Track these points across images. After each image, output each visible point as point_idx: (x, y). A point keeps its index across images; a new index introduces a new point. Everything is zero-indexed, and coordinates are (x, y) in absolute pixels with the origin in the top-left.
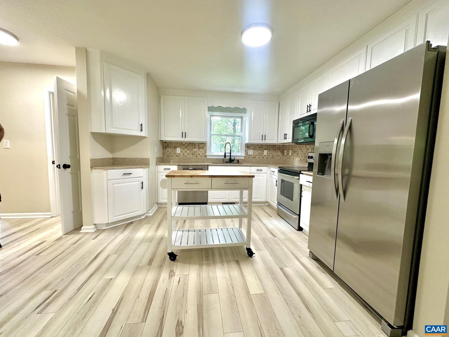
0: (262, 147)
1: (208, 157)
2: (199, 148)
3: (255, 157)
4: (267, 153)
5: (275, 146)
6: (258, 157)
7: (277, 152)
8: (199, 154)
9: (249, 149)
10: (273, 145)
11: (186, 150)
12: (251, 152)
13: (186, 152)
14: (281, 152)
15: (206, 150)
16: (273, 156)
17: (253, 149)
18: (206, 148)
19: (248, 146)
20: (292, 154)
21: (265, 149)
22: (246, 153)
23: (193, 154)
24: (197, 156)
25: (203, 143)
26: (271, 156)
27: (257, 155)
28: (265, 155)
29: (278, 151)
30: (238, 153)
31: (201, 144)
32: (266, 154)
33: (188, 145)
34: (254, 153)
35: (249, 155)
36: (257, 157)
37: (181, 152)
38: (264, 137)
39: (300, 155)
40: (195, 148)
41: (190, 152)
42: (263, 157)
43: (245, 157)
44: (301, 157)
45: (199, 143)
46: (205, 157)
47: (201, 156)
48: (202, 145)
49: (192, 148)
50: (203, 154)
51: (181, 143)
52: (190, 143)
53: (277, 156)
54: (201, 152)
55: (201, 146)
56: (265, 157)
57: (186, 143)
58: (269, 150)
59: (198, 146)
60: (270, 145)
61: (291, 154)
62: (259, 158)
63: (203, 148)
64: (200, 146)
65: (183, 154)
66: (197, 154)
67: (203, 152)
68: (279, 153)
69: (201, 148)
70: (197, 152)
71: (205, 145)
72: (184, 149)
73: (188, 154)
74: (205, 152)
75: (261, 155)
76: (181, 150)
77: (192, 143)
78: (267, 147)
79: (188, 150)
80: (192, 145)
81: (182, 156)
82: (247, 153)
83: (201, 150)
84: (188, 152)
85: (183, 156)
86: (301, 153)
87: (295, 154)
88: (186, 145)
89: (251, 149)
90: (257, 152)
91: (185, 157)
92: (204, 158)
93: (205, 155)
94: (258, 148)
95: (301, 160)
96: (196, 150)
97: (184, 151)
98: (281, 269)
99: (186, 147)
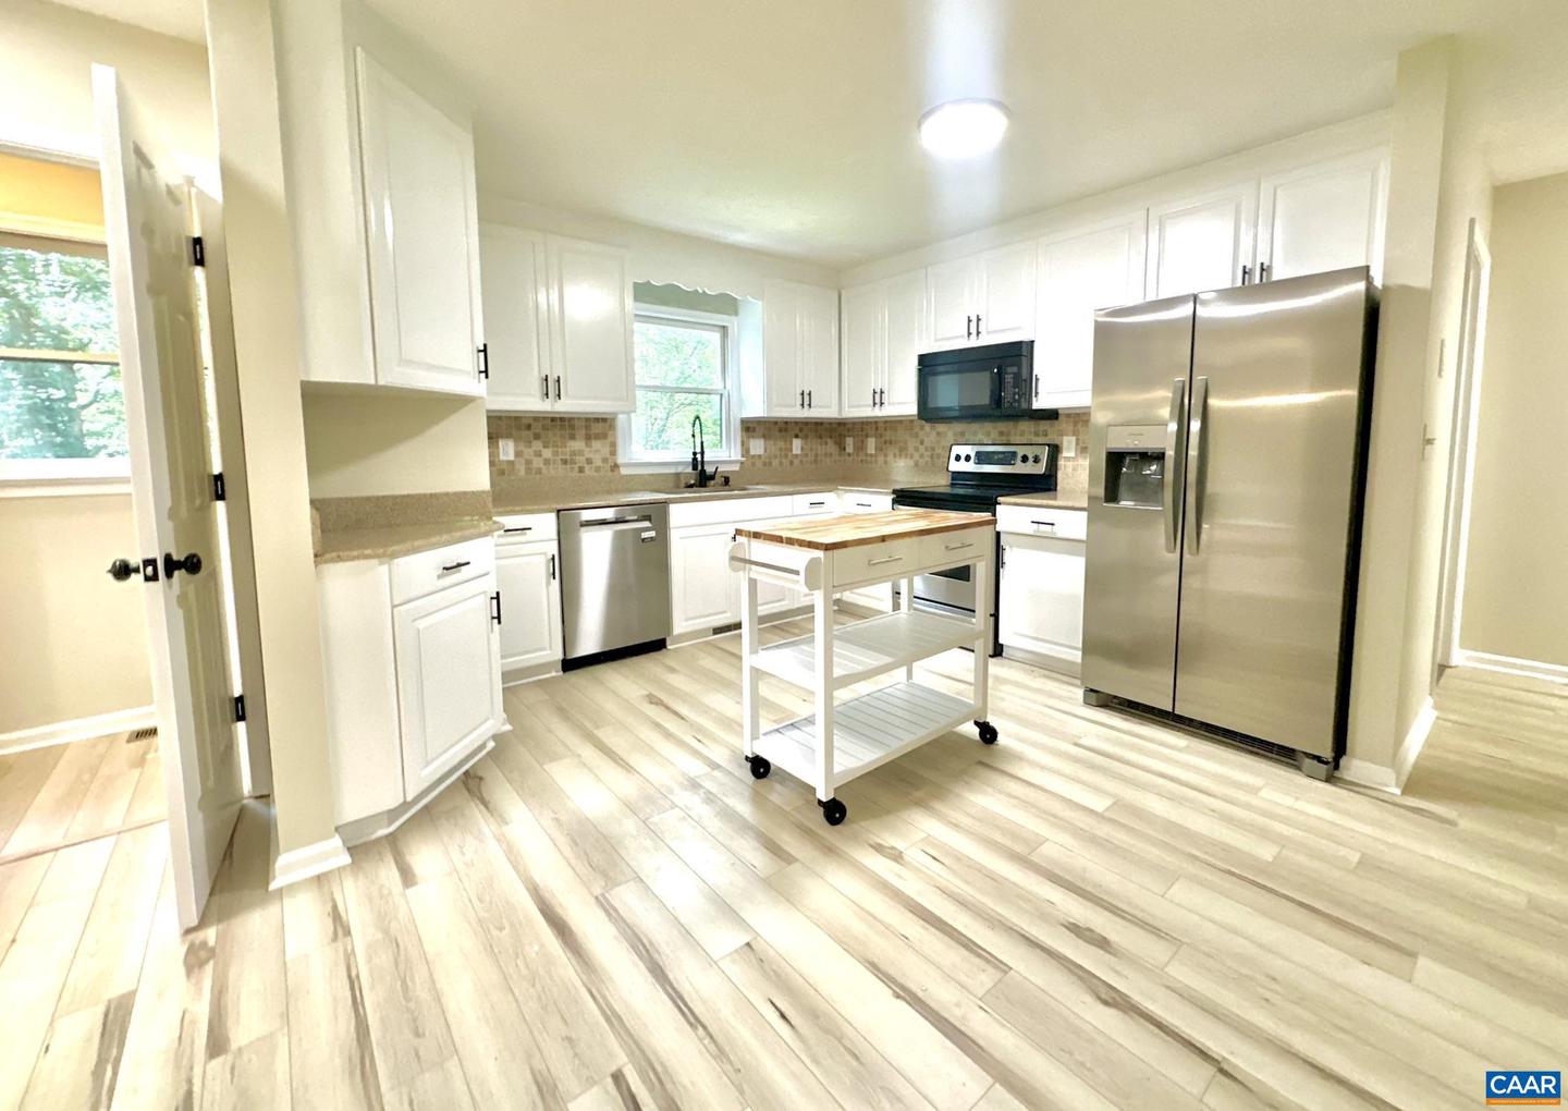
0: (786, 430)
1: (624, 471)
2: (588, 438)
3: (770, 463)
4: (802, 448)
5: (822, 424)
6: (777, 460)
7: (826, 444)
8: (589, 461)
9: (753, 437)
10: (816, 423)
11: (537, 445)
12: (757, 446)
13: (540, 456)
14: (836, 443)
15: (613, 445)
16: (816, 455)
17: (764, 437)
18: (615, 436)
19: (750, 427)
20: (879, 449)
21: (797, 436)
22: (746, 451)
23: (565, 462)
24: (581, 470)
25: (604, 420)
26: (811, 457)
27: (776, 457)
28: (797, 456)
29: (829, 440)
30: (723, 453)
31: (597, 420)
32: (799, 452)
33: (543, 426)
34: (765, 451)
35: (753, 456)
36: (775, 463)
37: (518, 454)
38: (806, 399)
39: (911, 450)
40: (573, 437)
41: (556, 453)
42: (791, 463)
43: (742, 463)
44: (916, 456)
45: (587, 420)
46: (612, 471)
47: (598, 469)
48: (599, 427)
49: (561, 436)
50: (605, 460)
51: (517, 418)
52: (553, 419)
53: (826, 454)
54: (597, 451)
55: (597, 428)
56: (796, 462)
57: (536, 419)
58: (806, 437)
59: (584, 432)
60: (807, 423)
61: (876, 449)
62: (781, 463)
63: (603, 436)
64: (592, 432)
65: (528, 462)
66: (581, 460)
67: (606, 451)
68: (831, 447)
69: (597, 437)
70: (581, 453)
71: (610, 426)
72: (529, 444)
73: (547, 462)
74: (613, 453)
75: (786, 456)
76: (520, 448)
77: (562, 419)
78: (801, 430)
79: (544, 447)
80: (563, 425)
81: (522, 472)
82: (748, 451)
83: (596, 444)
84: (547, 453)
85: (529, 470)
86: (918, 444)
87: (891, 451)
88: (537, 428)
89: (758, 437)
90: (776, 446)
91: (538, 476)
92: (610, 474)
93: (611, 463)
94: (778, 434)
95: (916, 464)
96: (577, 445)
97: (531, 451)
98: (1076, 744)
99: (537, 437)
